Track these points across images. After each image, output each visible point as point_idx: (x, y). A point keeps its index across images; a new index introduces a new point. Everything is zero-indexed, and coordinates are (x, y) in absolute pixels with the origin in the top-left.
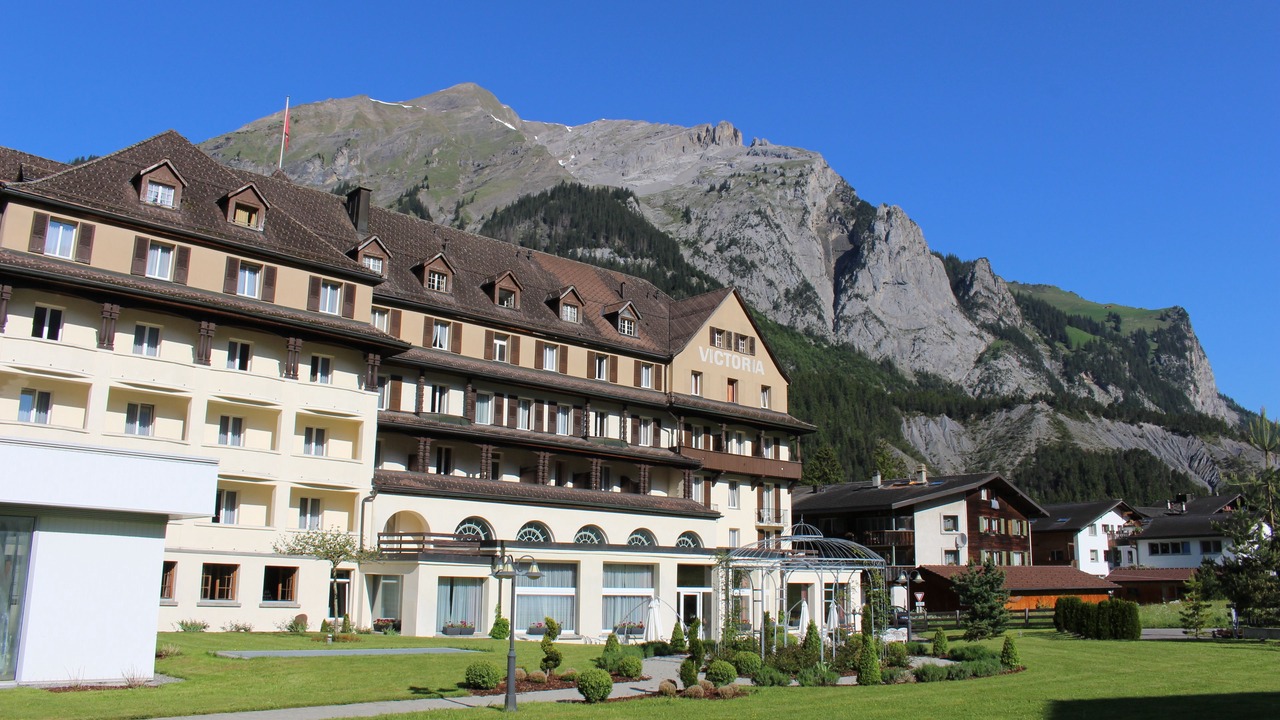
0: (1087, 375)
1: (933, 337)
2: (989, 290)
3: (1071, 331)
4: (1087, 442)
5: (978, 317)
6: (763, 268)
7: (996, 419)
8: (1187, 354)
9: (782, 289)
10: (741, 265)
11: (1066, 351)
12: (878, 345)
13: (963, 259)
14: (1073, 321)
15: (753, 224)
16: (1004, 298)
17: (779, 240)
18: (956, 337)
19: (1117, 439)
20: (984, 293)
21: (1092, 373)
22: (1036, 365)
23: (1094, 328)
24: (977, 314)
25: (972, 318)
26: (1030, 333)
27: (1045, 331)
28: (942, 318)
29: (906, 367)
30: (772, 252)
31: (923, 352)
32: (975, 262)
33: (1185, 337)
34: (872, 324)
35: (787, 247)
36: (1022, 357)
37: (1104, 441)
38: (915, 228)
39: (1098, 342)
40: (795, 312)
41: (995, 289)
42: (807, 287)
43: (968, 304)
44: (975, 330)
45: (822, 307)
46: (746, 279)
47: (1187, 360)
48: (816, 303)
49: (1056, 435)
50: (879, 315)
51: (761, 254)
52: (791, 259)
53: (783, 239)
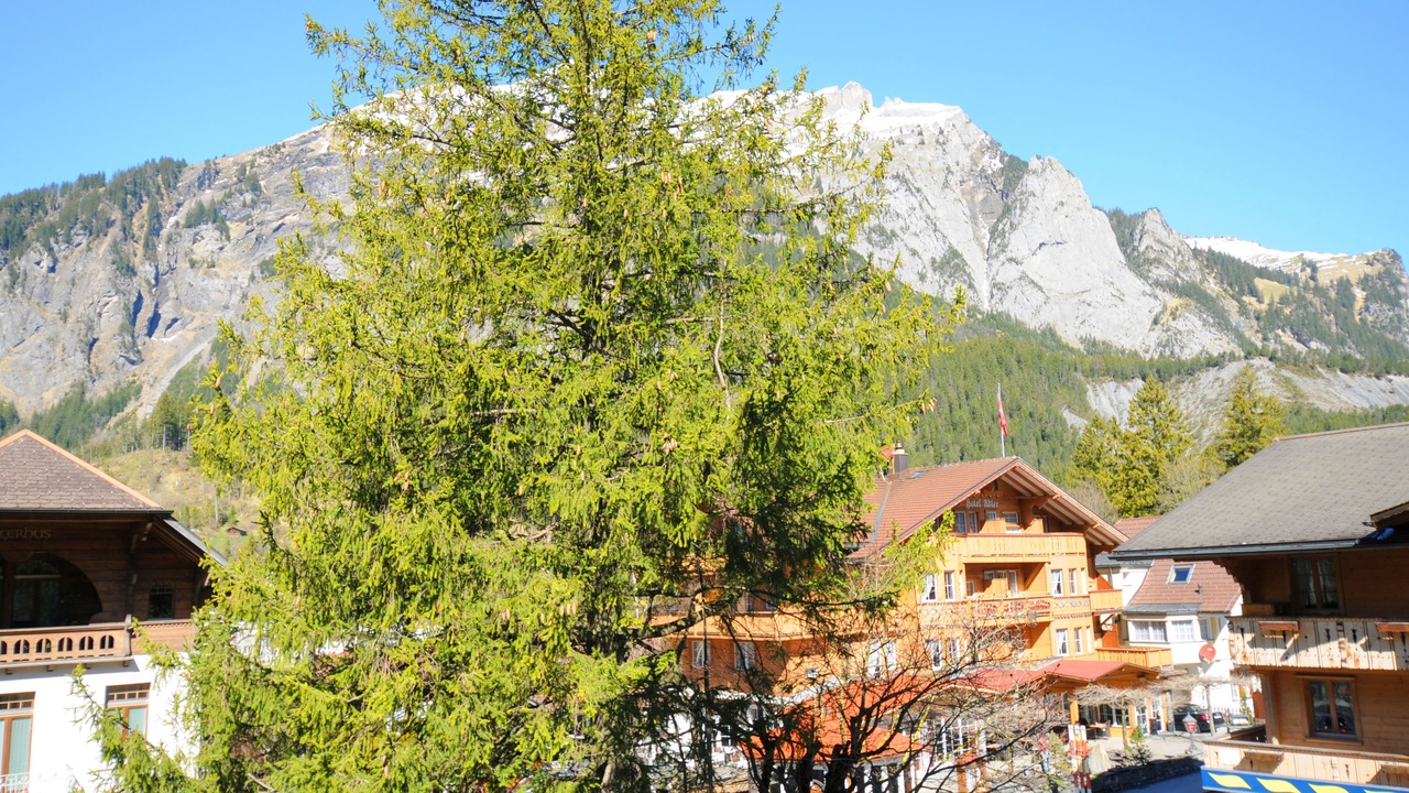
0: (1283, 331)
1: (1099, 300)
2: (1162, 243)
3: (1260, 283)
4: (1325, 400)
5: (1150, 274)
6: (905, 237)
7: (1201, 381)
8: (1402, 301)
9: (927, 258)
10: (881, 235)
11: (1257, 306)
12: (1038, 311)
13: (1128, 211)
14: (1263, 273)
15: (891, 190)
16: (1179, 252)
17: (921, 206)
18: (1125, 298)
19: (1361, 395)
20: (1157, 247)
21: (1292, 329)
22: (1222, 323)
23: (1288, 280)
24: (1149, 271)
25: (1143, 276)
26: (1212, 286)
27: (1230, 285)
28: (1108, 278)
29: (1070, 335)
30: (914, 219)
31: (1089, 316)
32: (1144, 214)
33: (1399, 282)
34: (1029, 290)
35: (929, 211)
36: (1205, 316)
37: (1345, 399)
38: (1073, 180)
39: (1296, 294)
40: (942, 282)
41: (1169, 242)
42: (955, 254)
43: (1137, 263)
44: (1148, 289)
45: (972, 275)
46: (886, 250)
47: (1402, 308)
48: (965, 271)
49: (1285, 394)
50: (1036, 279)
51: (901, 222)
52: (935, 225)
53: (925, 204)
